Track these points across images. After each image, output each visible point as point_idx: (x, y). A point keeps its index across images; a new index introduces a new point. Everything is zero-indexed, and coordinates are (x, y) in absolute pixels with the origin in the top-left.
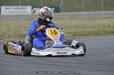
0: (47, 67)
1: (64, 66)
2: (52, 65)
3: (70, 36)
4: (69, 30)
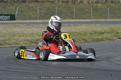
0: (7, 74)
1: (24, 72)
2: (11, 71)
3: (27, 44)
4: (26, 38)
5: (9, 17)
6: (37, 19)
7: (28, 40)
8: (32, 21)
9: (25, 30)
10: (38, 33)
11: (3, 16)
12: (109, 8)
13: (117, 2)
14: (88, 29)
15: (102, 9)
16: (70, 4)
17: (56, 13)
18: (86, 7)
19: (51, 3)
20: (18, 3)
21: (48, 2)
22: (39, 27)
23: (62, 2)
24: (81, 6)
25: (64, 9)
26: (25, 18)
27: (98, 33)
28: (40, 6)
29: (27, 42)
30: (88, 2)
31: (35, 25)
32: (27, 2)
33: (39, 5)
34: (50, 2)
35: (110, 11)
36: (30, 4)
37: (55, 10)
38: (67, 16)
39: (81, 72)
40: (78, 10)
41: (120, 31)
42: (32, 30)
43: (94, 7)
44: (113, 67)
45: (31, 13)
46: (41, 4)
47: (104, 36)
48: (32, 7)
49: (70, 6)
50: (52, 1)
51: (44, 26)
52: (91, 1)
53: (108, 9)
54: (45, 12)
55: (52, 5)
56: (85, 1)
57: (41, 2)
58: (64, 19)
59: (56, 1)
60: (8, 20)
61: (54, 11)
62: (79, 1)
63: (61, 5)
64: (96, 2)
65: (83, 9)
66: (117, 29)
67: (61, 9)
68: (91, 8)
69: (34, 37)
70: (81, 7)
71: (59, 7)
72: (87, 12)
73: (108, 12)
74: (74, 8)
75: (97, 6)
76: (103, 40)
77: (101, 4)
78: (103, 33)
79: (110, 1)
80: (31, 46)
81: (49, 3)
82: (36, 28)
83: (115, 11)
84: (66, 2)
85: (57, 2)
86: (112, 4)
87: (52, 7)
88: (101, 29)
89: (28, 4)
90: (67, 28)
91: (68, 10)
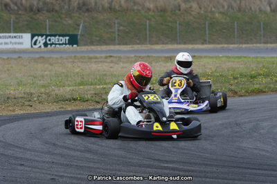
5: (67, 38)
11: (57, 37)
12: (236, 23)
15: (222, 23)
18: (194, 20)
20: (80, 14)
23: (153, 11)
34: (133, 10)
49: (169, 18)
52: (203, 9)
60: (66, 44)
62: (183, 10)
63: (152, 16)
64: (211, 12)
65: (190, 23)
67: (152, 23)
70: (187, 19)
72: (196, 28)
74: (178, 22)
75: (214, 18)
77: (220, 15)
87: (137, 19)
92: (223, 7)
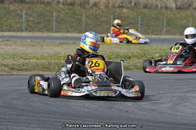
6: (22, 31)
7: (6, 66)
8: (14, 34)
9: (2, 48)
10: (23, 54)
12: (140, 17)
13: (153, 7)
14: (104, 50)
15: (129, 17)
16: (77, 8)
17: (53, 21)
18: (102, 14)
19: (45, 5)
21: (41, 4)
22: (25, 43)
23: (63, 4)
24: (94, 11)
25: (67, 17)
26: (2, 28)
27: (121, 57)
28: (28, 10)
29: (5, 68)
30: (106, 5)
31: (19, 41)
32: (6, 2)
33: (26, 8)
34: (44, 3)
35: (141, 21)
36: (10, 6)
37: (52, 16)
38: (71, 27)
39: (91, 120)
40: (90, 18)
41: (158, 55)
42: (13, 49)
43: (116, 13)
44: (144, 113)
45: (13, 21)
46: (29, 5)
47: (131, 62)
48: (14, 11)
49: (77, 11)
50: (48, 2)
51: (33, 43)
52: (111, 4)
53: (138, 18)
54: (35, 19)
55: (47, 9)
56: (101, 4)
57: (30, 3)
58: (65, 33)
59: (53, 2)
61: (50, 18)
62: (92, 4)
63: (62, 9)
64: (119, 7)
65: (98, 17)
66: (152, 51)
67: (61, 15)
68: (110, 16)
69: (16, 60)
70: (95, 13)
71: (59, 12)
72: (104, 22)
73: (138, 23)
74: (84, 15)
75: (121, 13)
76: (129, 69)
77: (127, 10)
78: (130, 58)
79: (142, 6)
80: (10, 75)
81: (43, 5)
82: (20, 45)
83: (150, 21)
84: (71, 4)
85: (56, 5)
86: (145, 10)
87: (47, 11)
88: (126, 51)
89: (7, 6)
90: (71, 47)
91: (74, 18)
92: (131, 2)
